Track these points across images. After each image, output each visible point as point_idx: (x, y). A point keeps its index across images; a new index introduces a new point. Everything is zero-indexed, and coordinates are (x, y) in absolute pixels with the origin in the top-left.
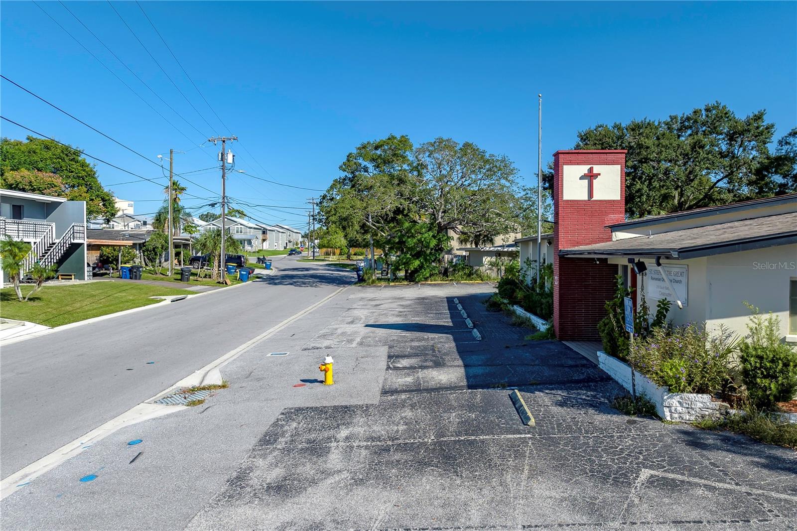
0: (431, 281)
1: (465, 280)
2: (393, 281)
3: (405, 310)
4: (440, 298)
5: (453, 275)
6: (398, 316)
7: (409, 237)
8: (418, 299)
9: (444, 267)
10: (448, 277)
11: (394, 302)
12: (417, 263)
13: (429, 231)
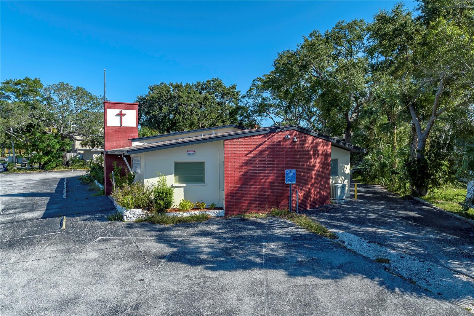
0: (57, 169)
1: (80, 168)
2: (30, 170)
3: (29, 186)
4: (57, 179)
5: (72, 165)
6: (22, 189)
7: (40, 142)
8: (42, 180)
9: (66, 161)
10: (68, 167)
11: (24, 182)
12: (46, 158)
13: (55, 139)
